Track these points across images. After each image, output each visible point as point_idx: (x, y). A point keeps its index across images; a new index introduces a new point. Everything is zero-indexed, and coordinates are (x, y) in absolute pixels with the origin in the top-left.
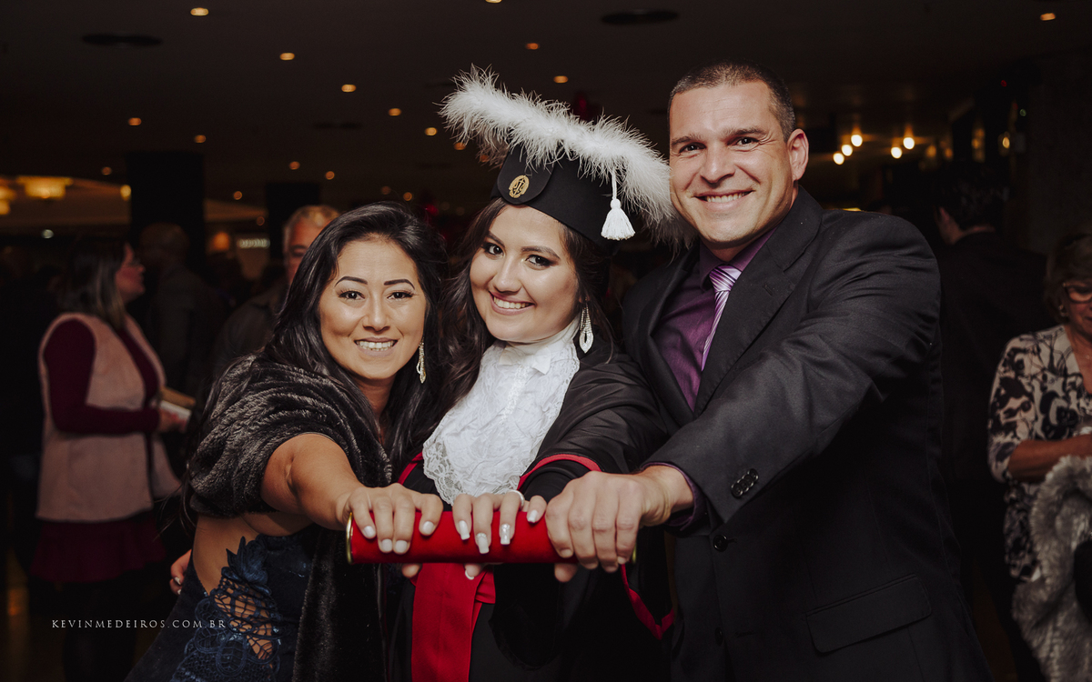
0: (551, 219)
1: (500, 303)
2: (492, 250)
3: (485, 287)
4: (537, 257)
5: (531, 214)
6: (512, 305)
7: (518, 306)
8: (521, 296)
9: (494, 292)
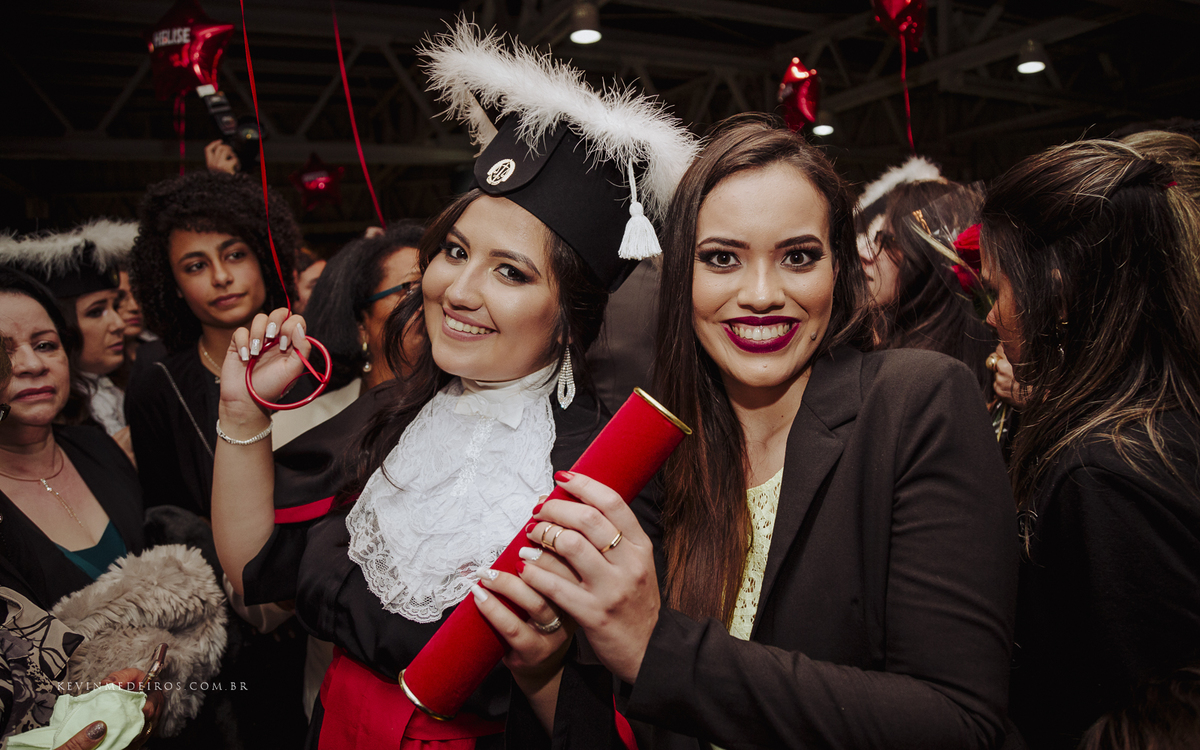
0: (536, 220)
3: (439, 300)
4: (510, 267)
8: (480, 318)
9: (446, 306)
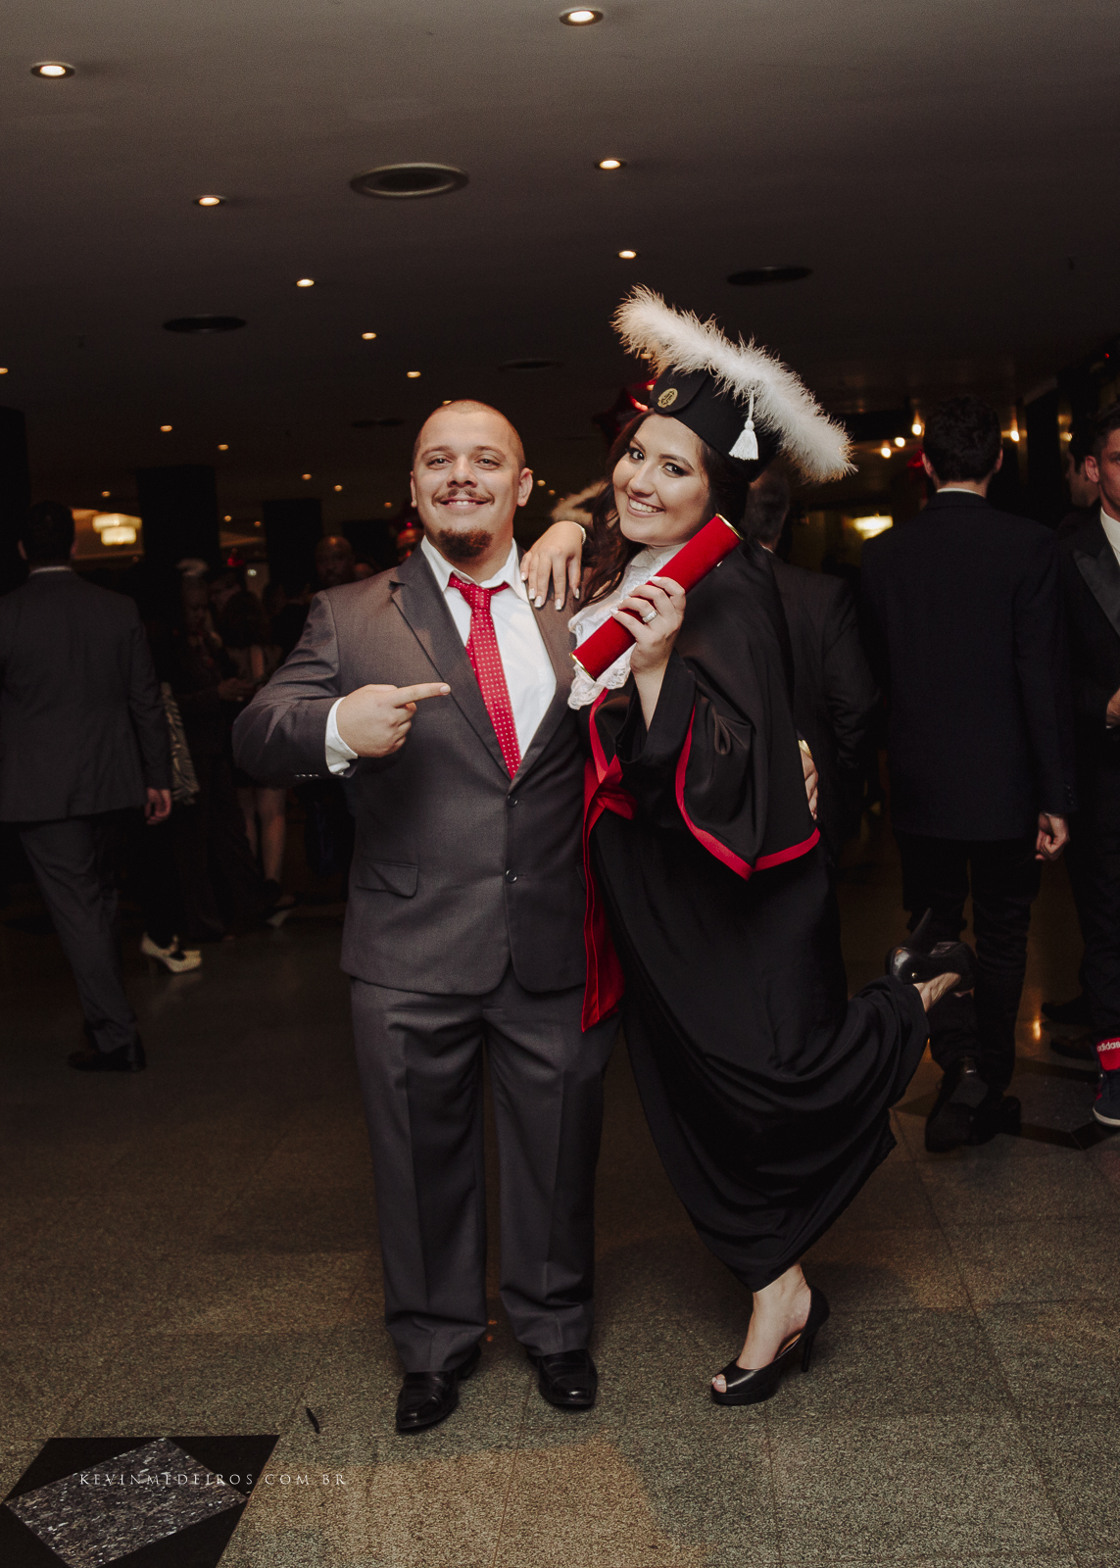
0: (691, 432)
1: (634, 504)
2: (635, 455)
3: (624, 488)
4: (674, 465)
5: (674, 424)
6: (644, 508)
7: (650, 509)
8: (653, 500)
9: (630, 493)
